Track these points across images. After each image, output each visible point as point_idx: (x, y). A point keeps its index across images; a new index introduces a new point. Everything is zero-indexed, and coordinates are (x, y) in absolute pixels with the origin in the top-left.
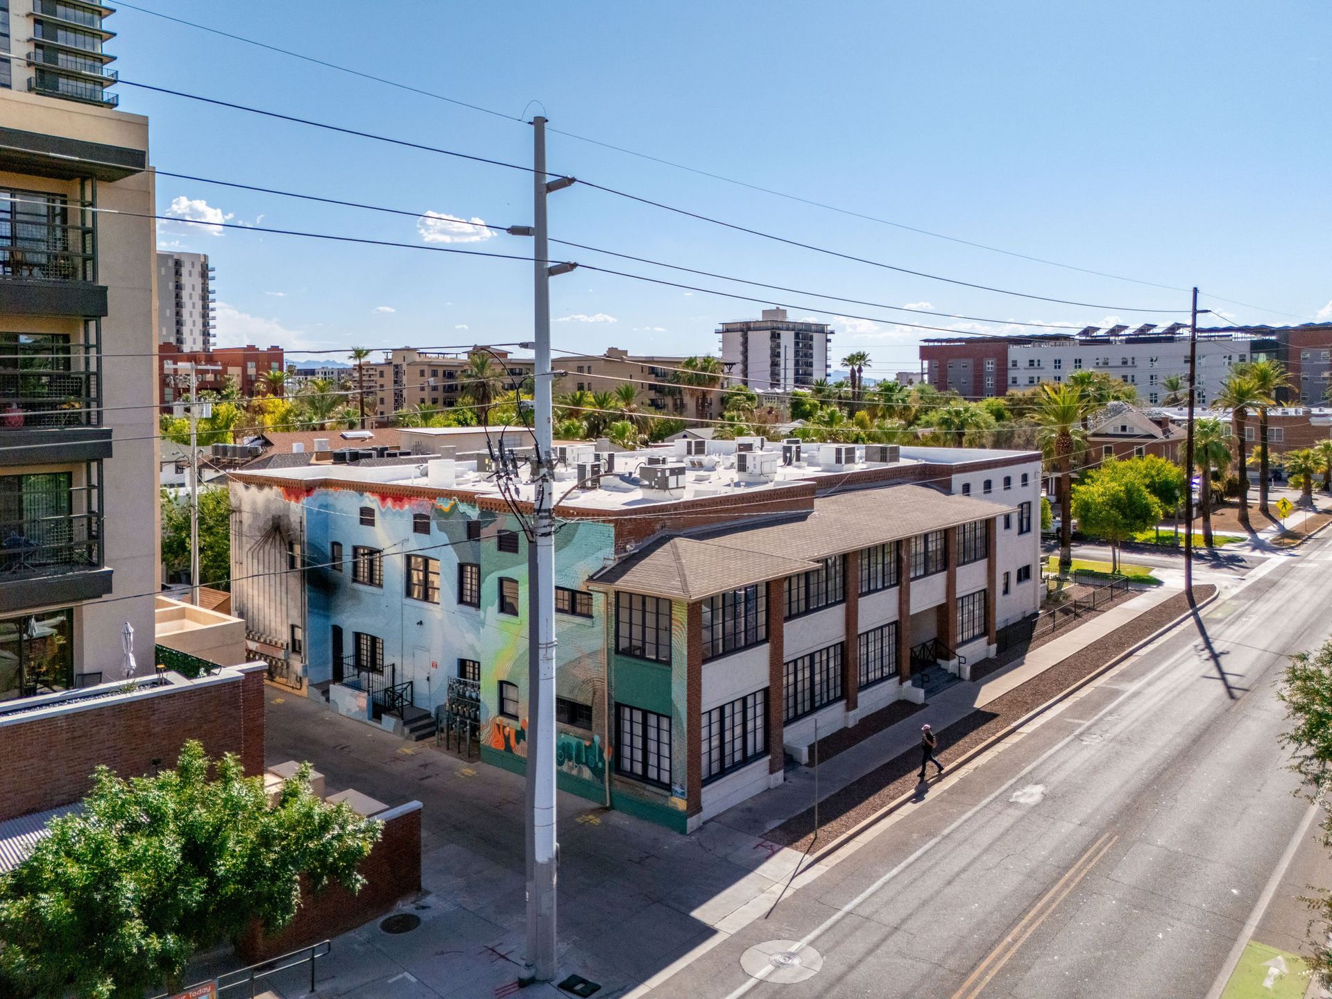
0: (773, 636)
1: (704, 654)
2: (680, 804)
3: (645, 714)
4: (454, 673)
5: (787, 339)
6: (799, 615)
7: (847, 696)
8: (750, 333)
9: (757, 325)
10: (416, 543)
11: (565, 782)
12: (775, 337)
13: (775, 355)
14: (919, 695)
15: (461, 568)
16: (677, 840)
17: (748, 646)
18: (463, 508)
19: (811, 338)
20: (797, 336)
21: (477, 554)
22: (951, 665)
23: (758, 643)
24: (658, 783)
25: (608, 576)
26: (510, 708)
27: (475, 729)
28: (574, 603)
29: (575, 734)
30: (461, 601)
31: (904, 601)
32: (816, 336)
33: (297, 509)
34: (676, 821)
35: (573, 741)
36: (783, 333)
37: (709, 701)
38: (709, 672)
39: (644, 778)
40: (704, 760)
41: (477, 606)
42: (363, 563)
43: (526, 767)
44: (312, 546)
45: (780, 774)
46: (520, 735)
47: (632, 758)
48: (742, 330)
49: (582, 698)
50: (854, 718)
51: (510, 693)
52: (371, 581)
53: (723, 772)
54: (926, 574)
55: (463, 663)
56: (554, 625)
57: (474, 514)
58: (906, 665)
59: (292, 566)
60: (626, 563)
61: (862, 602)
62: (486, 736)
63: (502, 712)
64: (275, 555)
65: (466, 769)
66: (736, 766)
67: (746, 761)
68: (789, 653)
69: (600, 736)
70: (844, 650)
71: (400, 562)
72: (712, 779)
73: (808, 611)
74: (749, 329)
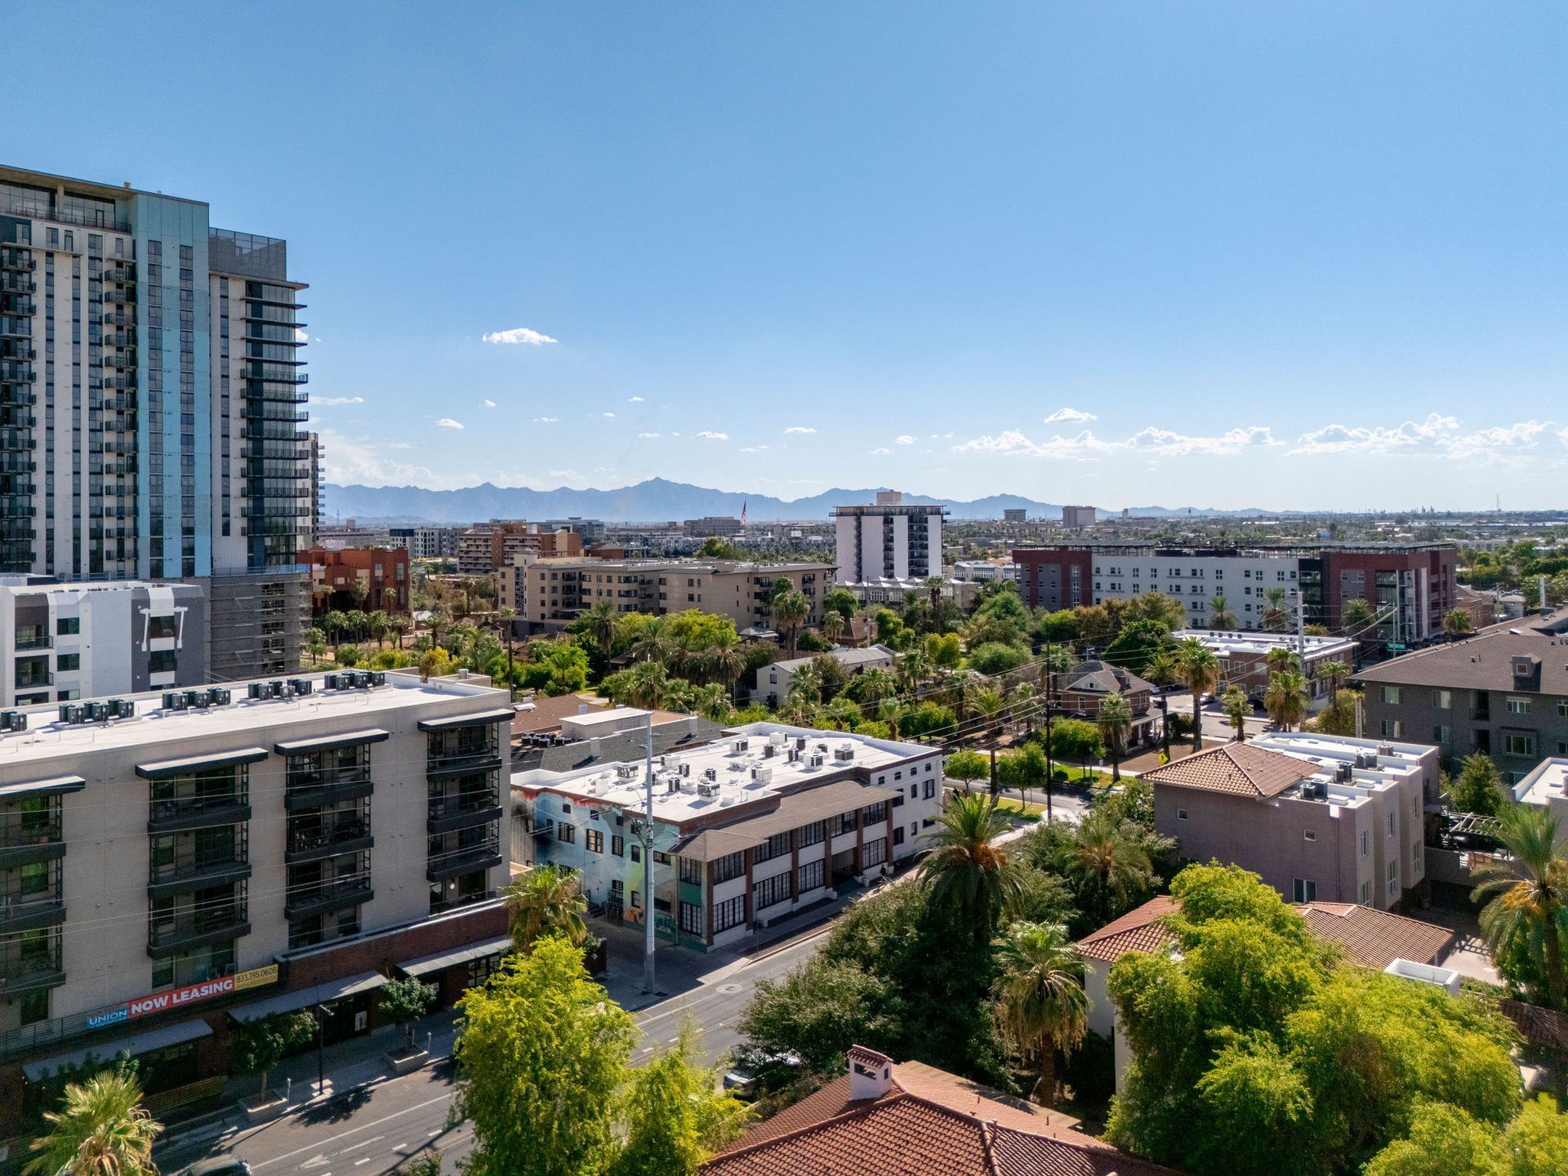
0: (748, 873)
1: (715, 881)
2: (704, 941)
3: (692, 906)
4: (610, 886)
5: (901, 525)
6: (766, 860)
7: (794, 895)
8: (864, 518)
9: (871, 510)
10: (593, 825)
11: (658, 934)
12: (888, 521)
13: (889, 540)
14: (835, 895)
15: (614, 837)
16: (703, 956)
17: (735, 877)
18: (614, 810)
19: (926, 521)
20: (911, 520)
21: (622, 832)
22: (859, 879)
23: (740, 875)
24: (697, 934)
25: (677, 849)
26: (636, 903)
27: (621, 911)
28: (663, 859)
29: (663, 915)
30: (613, 853)
31: (828, 848)
32: (930, 518)
33: (530, 804)
34: (703, 949)
35: (663, 917)
36: (896, 518)
37: (717, 900)
38: (717, 889)
39: (691, 932)
40: (715, 924)
41: (622, 855)
42: (564, 833)
43: (643, 929)
44: (539, 822)
45: (751, 931)
46: (641, 915)
47: (687, 924)
48: (855, 514)
49: (667, 899)
50: (796, 906)
51: (636, 896)
52: (568, 841)
53: (724, 929)
54: (843, 833)
55: (614, 882)
56: (654, 867)
57: (620, 814)
58: (829, 880)
59: (527, 830)
60: (685, 842)
61: (801, 852)
62: (626, 916)
63: (633, 905)
64: (519, 826)
65: (617, 930)
66: (730, 927)
67: (735, 925)
68: (755, 880)
69: (674, 915)
70: (792, 875)
71: (584, 833)
72: (718, 932)
73: (770, 858)
74: (862, 514)
